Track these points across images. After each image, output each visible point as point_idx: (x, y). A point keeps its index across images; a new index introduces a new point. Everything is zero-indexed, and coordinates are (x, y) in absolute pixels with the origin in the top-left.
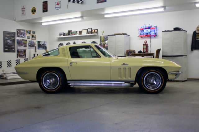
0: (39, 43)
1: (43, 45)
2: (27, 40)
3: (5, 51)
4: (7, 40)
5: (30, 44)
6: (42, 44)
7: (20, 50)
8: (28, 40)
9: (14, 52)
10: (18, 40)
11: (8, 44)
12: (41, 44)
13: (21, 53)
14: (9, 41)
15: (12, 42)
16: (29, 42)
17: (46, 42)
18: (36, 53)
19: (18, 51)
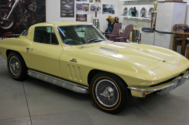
0: (105, 6)
1: (109, 9)
2: (88, 4)
3: (62, 16)
4: (65, 4)
5: (92, 8)
6: (108, 7)
7: (79, 15)
8: (91, 4)
9: (73, 16)
10: (77, 4)
11: (66, 9)
12: (106, 8)
13: (81, 18)
14: (67, 6)
15: (70, 6)
16: (92, 6)
17: (114, 5)
18: (97, 18)
19: (77, 16)
